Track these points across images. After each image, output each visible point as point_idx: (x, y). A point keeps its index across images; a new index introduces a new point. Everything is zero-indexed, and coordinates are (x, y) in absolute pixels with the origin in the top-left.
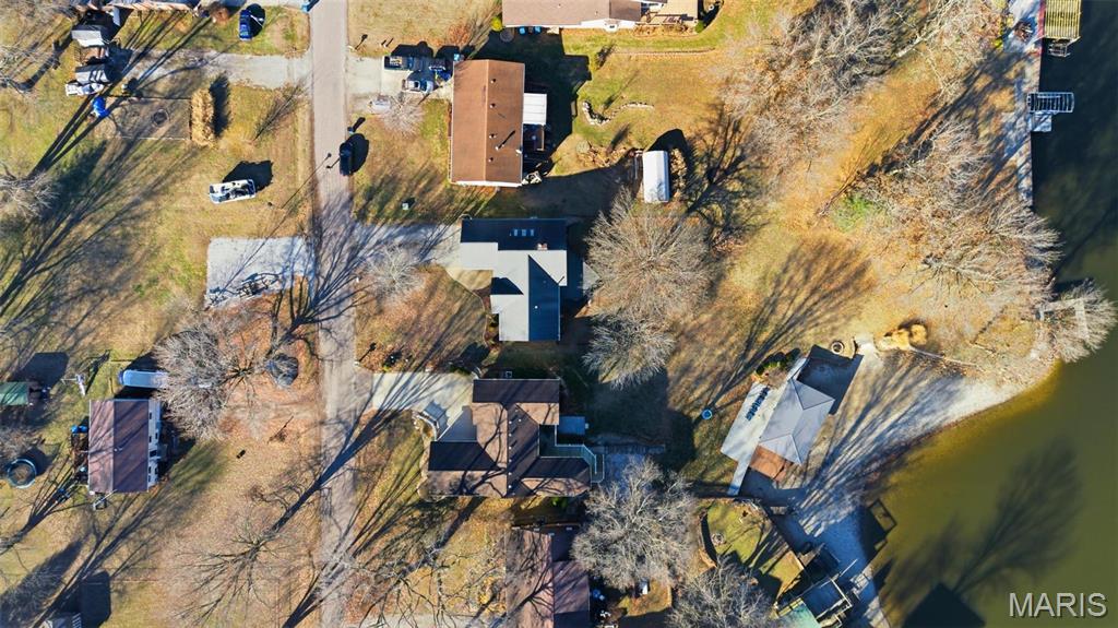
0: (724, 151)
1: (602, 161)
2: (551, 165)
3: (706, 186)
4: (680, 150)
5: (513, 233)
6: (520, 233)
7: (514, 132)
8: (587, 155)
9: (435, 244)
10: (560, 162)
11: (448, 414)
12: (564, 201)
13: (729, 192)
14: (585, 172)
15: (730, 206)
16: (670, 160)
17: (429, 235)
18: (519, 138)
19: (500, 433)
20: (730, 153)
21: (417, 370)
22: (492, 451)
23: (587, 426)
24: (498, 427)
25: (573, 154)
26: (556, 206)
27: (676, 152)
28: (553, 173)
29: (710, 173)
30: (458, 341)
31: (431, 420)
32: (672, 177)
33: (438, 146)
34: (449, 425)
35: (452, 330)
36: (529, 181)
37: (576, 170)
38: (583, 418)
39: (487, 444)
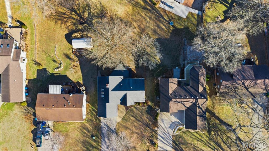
0: (73, 18)
1: (77, 64)
2: (78, 83)
3: (86, 25)
4: (73, 34)
5: (103, 97)
6: (103, 95)
7: (64, 97)
8: (74, 69)
9: (108, 126)
10: (77, 79)
11: (174, 121)
12: (92, 77)
13: (88, 17)
14: (81, 70)
15: (94, 16)
16: (76, 38)
17: (105, 129)
18: (66, 95)
19: (181, 102)
20: (74, 16)
21: (157, 134)
22: (188, 105)
23: (177, 68)
24: (179, 102)
25: (74, 74)
26: (94, 80)
27: (73, 36)
28: (81, 82)
29: (81, 24)
30: (145, 117)
31: (176, 128)
32: (82, 37)
33: (71, 126)
34: (178, 121)
35: (141, 120)
36: (84, 91)
37: (80, 73)
38: (174, 69)
39: (185, 107)
